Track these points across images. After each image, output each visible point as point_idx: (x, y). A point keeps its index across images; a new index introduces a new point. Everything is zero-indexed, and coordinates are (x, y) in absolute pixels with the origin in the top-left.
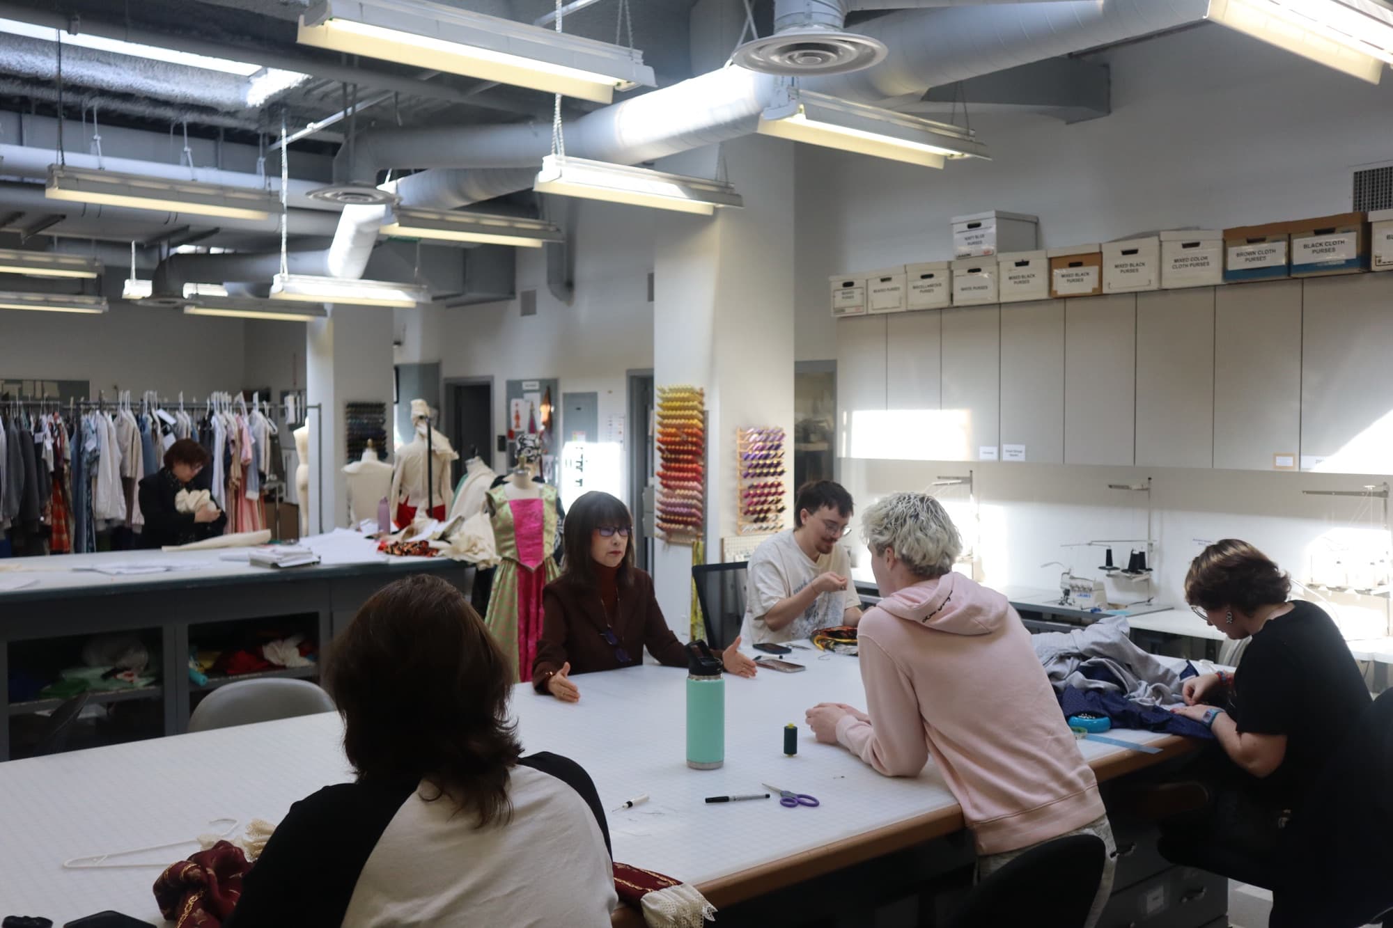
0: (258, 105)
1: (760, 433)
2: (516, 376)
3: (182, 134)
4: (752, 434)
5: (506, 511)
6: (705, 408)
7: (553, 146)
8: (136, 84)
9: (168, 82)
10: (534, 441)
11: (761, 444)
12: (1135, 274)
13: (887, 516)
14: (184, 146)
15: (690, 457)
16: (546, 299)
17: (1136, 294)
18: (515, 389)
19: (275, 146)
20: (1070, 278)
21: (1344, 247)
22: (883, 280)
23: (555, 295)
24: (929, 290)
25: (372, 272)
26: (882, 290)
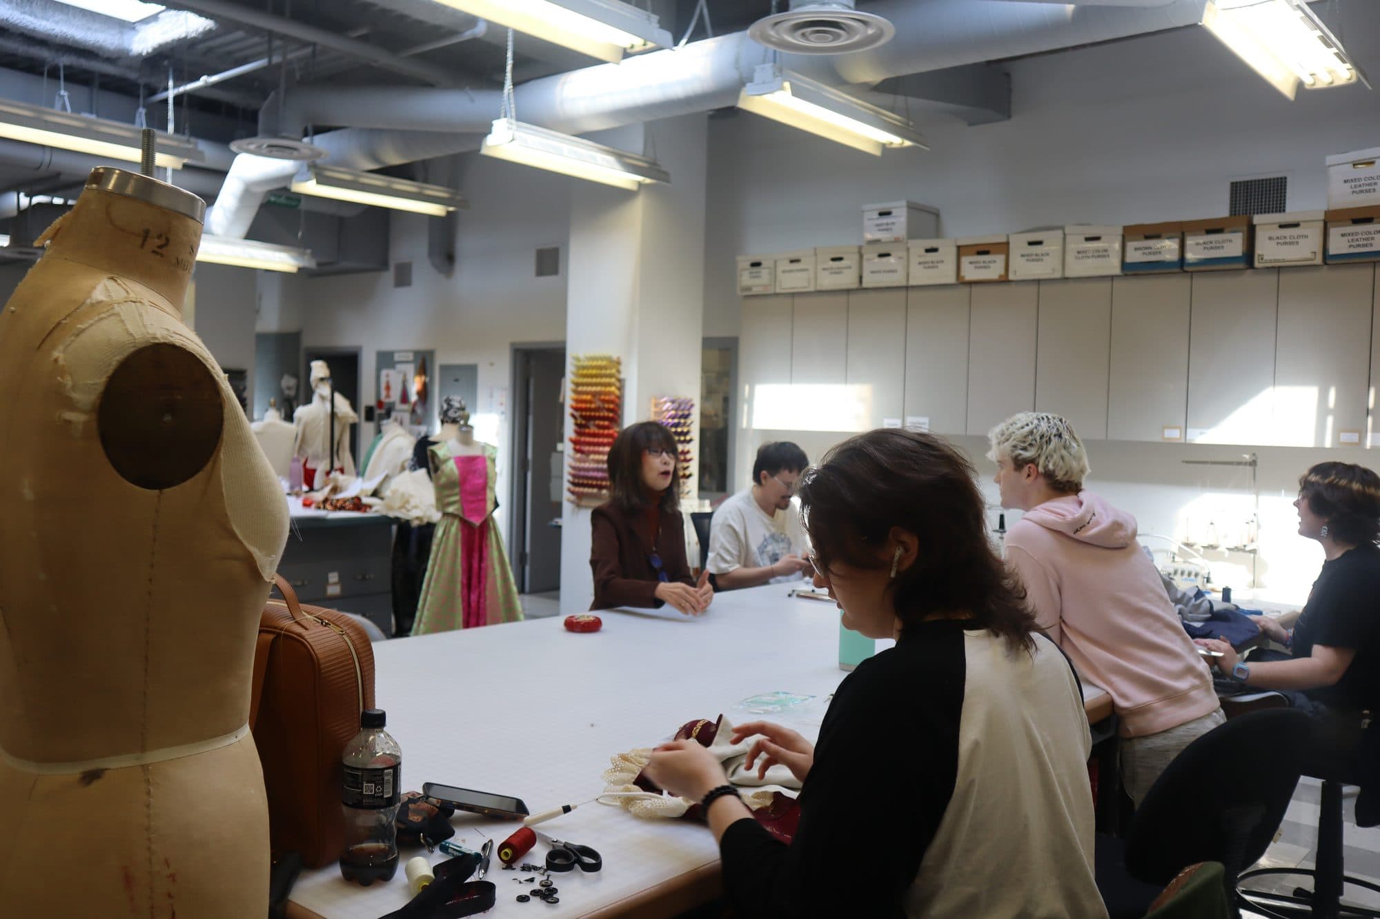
0: (144, 53)
1: (673, 402)
2: (387, 346)
3: (59, 78)
4: (665, 402)
5: (451, 468)
6: (622, 376)
7: (503, 111)
8: (13, 18)
9: (48, 20)
10: (460, 402)
11: (673, 412)
12: (1040, 263)
13: (1031, 433)
14: (60, 89)
15: (606, 423)
16: (423, 272)
17: (1038, 282)
18: (386, 360)
19: (160, 96)
20: (978, 265)
21: (1233, 245)
22: (792, 261)
23: (434, 265)
24: (838, 272)
25: (256, 233)
26: (791, 271)
